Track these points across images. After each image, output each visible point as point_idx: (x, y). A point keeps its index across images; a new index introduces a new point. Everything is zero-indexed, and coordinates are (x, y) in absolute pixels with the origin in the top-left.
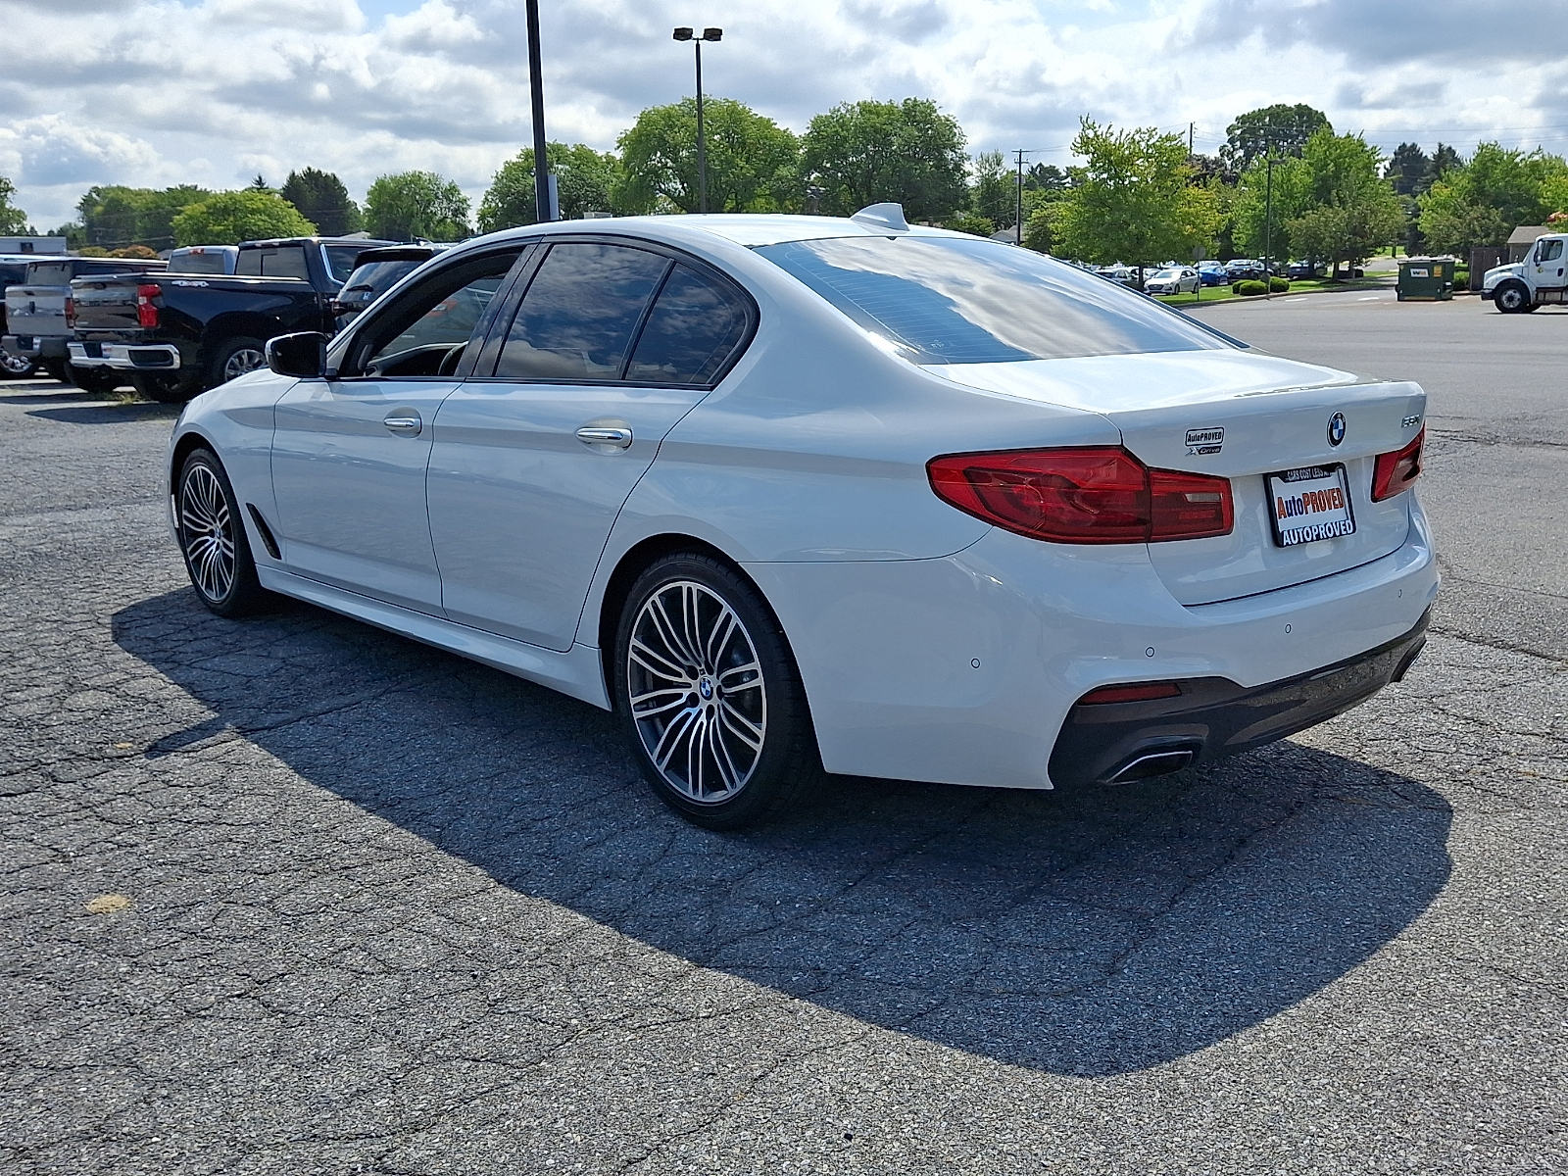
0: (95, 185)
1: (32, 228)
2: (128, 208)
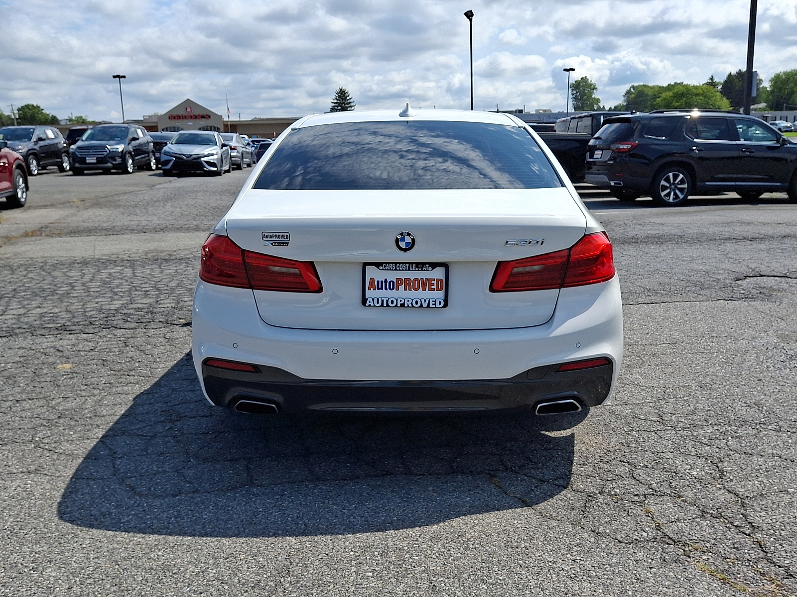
0: (632, 84)
1: (603, 107)
2: (647, 95)
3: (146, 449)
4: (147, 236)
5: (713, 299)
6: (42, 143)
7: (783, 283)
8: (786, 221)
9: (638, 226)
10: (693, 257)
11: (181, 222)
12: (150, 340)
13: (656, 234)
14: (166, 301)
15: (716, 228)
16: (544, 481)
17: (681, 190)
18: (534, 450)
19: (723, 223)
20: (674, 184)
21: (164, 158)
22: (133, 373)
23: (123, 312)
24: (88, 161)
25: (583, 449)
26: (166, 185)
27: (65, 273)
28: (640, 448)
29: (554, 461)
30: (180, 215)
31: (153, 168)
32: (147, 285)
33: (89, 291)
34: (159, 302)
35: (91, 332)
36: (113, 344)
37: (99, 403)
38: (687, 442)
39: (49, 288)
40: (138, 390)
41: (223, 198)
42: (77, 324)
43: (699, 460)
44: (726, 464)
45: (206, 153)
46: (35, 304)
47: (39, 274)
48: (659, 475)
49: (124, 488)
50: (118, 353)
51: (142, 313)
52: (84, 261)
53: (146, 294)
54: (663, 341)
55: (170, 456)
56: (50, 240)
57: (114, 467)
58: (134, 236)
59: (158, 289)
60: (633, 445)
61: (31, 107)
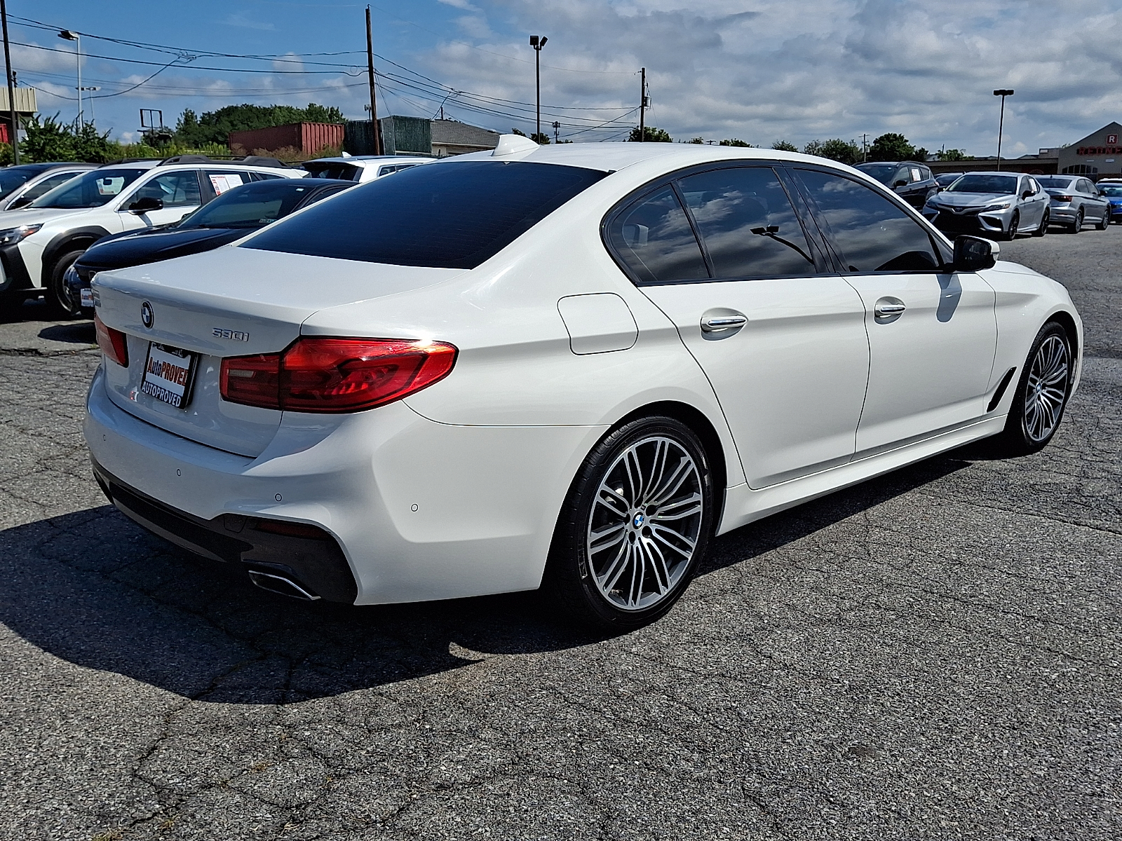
25: (434, 681)
28: (487, 711)
38: (568, 735)
45: (989, 205)
60: (492, 704)
61: (891, 138)
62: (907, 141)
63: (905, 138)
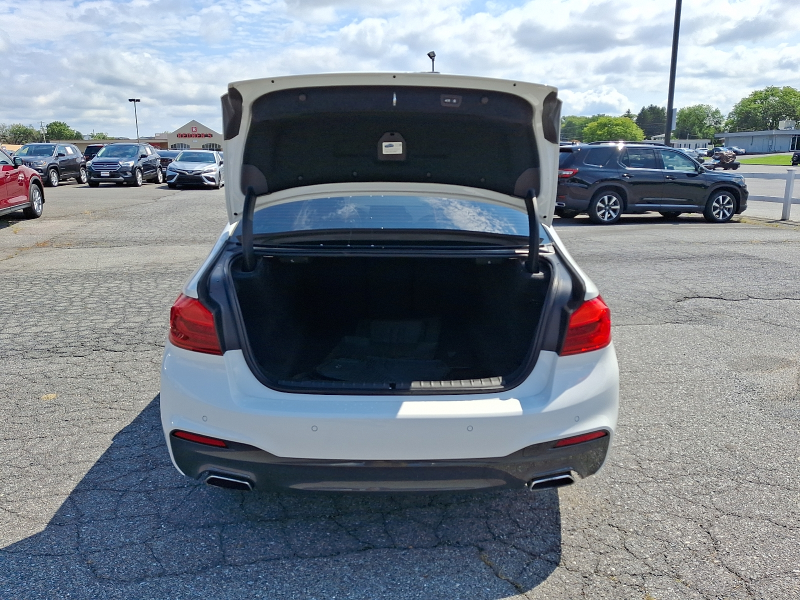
3: (115, 511)
4: (147, 248)
5: (662, 322)
6: (62, 158)
7: (720, 305)
8: (707, 240)
9: (581, 245)
10: (634, 276)
11: (180, 234)
12: (138, 364)
13: (598, 252)
14: (157, 320)
15: (648, 247)
16: (535, 556)
17: (614, 211)
18: (520, 511)
19: (653, 242)
20: (608, 205)
21: (169, 173)
22: (115, 406)
23: (115, 332)
24: (102, 175)
25: (570, 508)
26: (170, 198)
27: (66, 287)
28: (626, 507)
29: (542, 526)
30: (179, 227)
31: (160, 181)
32: (141, 301)
33: (85, 308)
34: (150, 321)
35: (81, 355)
36: (100, 370)
37: (75, 445)
38: (671, 498)
39: (49, 304)
40: (118, 426)
41: (219, 210)
42: (68, 345)
43: (688, 524)
44: (717, 529)
45: (206, 170)
46: (32, 321)
47: (42, 288)
48: (651, 545)
49: (84, 569)
50: (103, 380)
51: (133, 333)
52: (86, 274)
53: (139, 312)
54: (625, 369)
55: (140, 520)
56: (59, 251)
57: (78, 537)
58: (135, 248)
59: (151, 306)
60: (619, 503)
61: (58, 125)
62: (69, 127)
63: (67, 125)
